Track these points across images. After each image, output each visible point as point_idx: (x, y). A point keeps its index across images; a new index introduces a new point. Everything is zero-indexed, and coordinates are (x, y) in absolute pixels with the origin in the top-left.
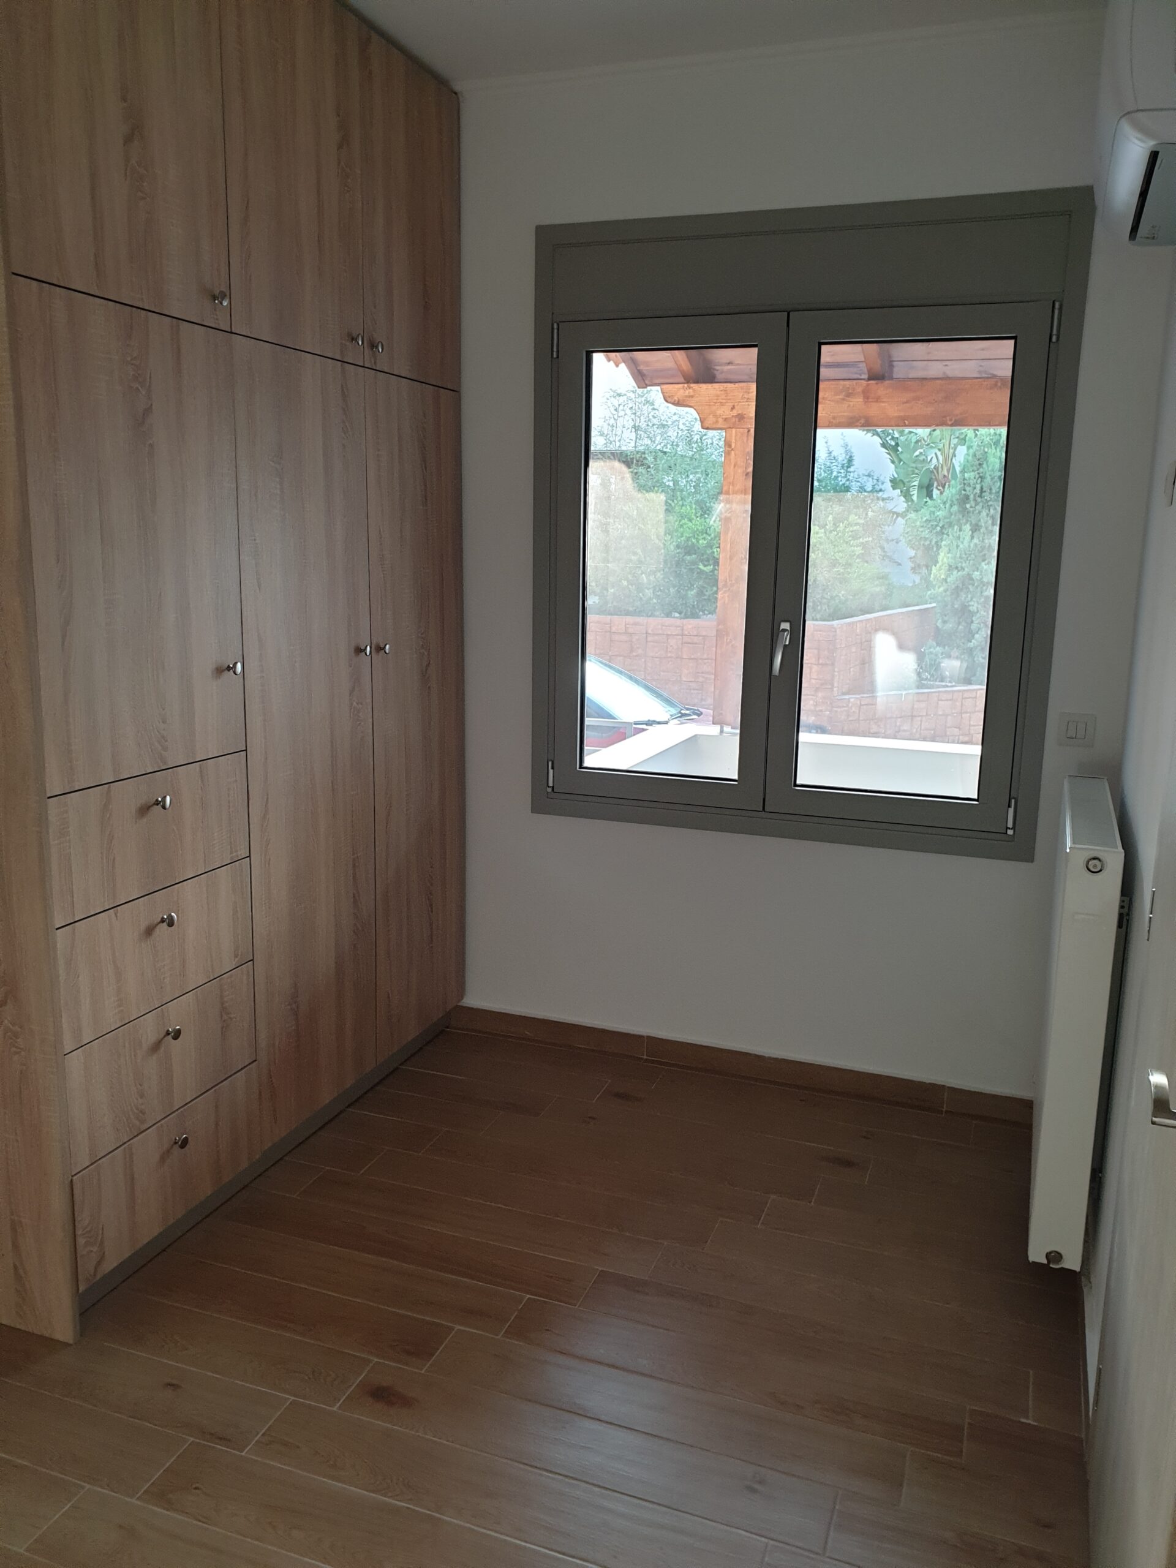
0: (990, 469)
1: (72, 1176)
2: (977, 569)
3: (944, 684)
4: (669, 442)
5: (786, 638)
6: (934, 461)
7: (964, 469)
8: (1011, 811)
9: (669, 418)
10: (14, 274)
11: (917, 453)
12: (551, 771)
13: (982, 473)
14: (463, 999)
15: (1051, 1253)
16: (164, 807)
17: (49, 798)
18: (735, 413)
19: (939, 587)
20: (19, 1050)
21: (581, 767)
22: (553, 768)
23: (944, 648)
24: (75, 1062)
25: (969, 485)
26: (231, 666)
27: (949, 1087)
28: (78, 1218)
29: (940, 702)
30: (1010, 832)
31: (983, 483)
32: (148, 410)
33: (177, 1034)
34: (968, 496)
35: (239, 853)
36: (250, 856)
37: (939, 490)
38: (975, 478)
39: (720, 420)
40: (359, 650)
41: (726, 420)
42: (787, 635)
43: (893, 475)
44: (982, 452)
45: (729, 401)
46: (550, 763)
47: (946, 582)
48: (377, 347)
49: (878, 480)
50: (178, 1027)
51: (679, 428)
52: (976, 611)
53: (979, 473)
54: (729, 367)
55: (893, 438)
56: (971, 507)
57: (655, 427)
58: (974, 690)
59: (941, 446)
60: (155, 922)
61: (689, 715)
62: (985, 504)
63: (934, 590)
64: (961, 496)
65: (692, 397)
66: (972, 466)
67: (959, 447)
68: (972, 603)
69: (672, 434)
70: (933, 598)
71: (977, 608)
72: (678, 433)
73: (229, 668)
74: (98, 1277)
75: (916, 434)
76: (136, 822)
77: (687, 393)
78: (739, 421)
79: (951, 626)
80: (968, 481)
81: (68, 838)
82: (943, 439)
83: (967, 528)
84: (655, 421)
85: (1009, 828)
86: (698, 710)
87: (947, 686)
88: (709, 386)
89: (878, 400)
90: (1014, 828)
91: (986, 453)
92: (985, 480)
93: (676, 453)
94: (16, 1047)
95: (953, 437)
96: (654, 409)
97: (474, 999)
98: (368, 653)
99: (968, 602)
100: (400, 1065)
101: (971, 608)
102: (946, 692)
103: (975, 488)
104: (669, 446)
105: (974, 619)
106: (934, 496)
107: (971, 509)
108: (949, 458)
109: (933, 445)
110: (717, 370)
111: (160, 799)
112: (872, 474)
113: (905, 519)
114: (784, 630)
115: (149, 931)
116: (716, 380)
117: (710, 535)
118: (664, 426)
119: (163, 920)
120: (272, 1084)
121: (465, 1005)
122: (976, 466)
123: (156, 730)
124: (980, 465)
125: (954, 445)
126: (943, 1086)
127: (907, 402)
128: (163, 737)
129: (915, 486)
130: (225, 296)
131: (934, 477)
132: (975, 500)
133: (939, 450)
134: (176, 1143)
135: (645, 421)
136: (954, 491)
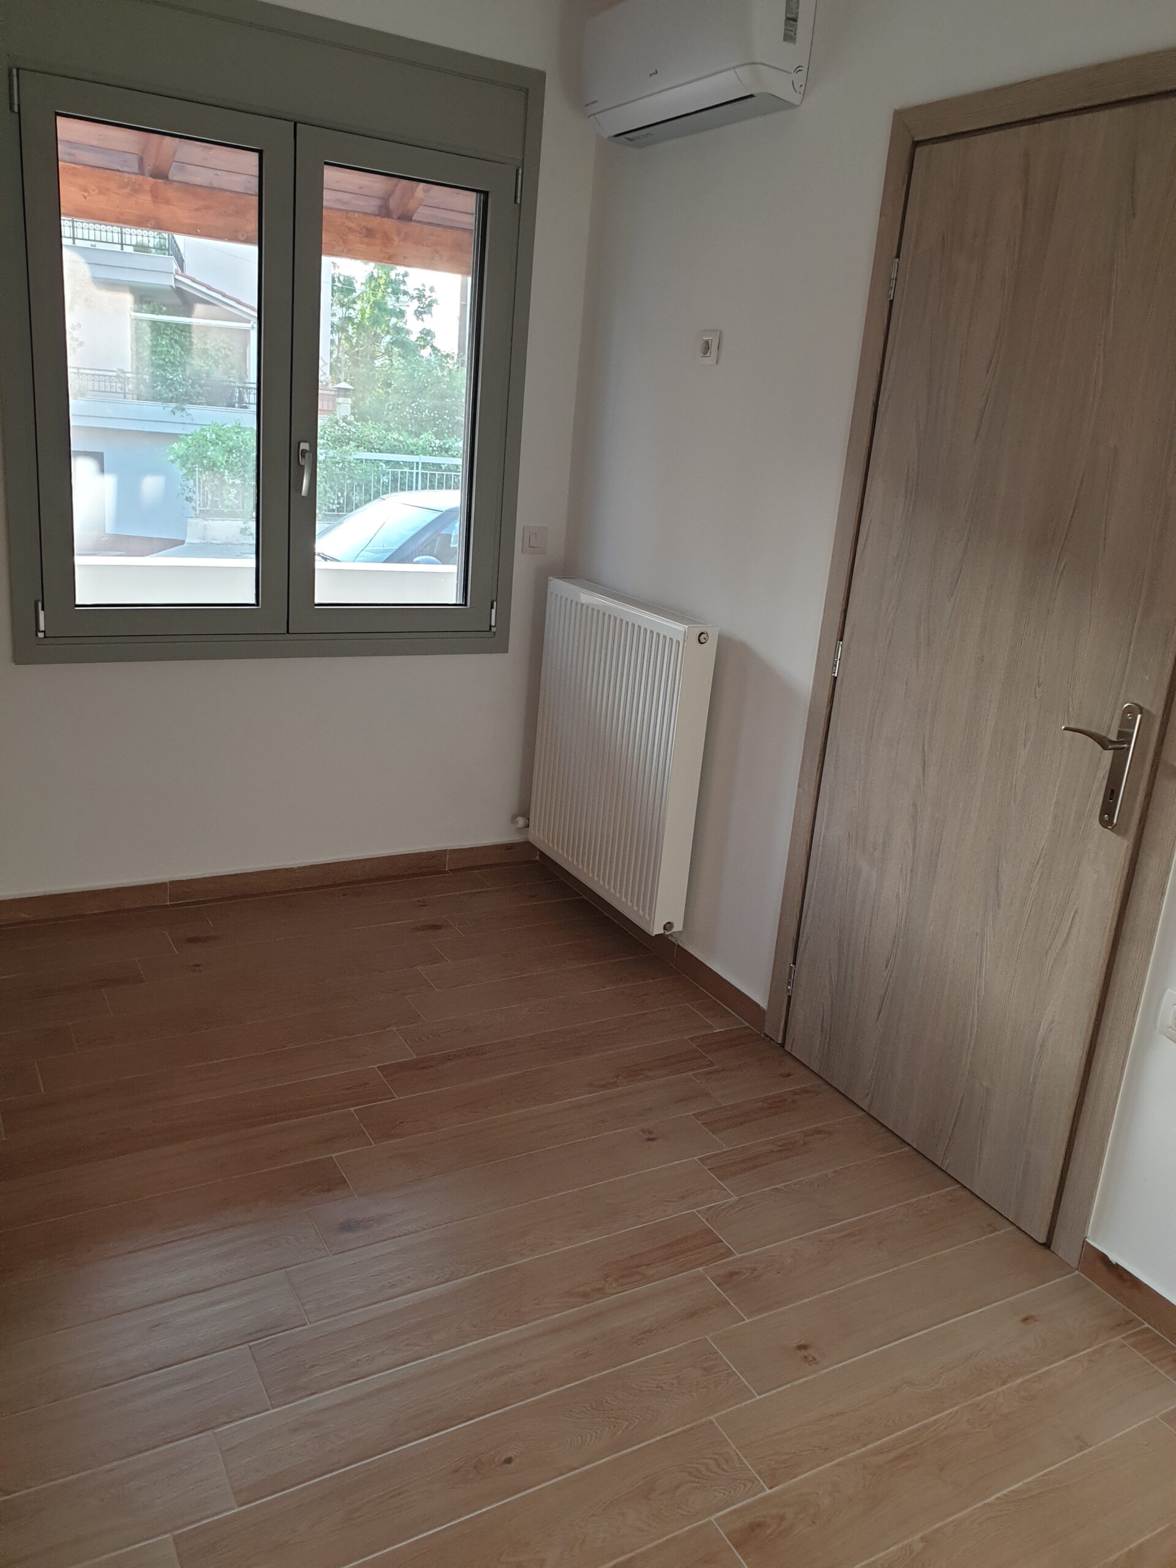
21: (78, 605)
42: (309, 456)
46: (40, 604)
114: (305, 451)
127: (197, 209)
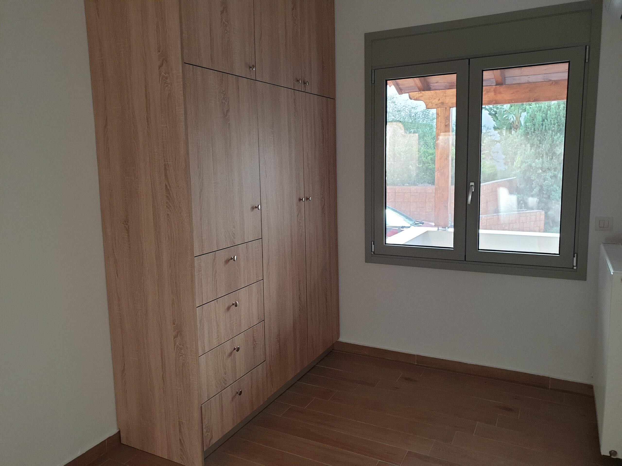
0: (538, 121)
1: (202, 405)
2: (534, 162)
3: (522, 210)
4: (402, 117)
5: (473, 189)
6: (512, 119)
7: (526, 122)
8: (575, 259)
9: (402, 108)
10: (185, 63)
11: (505, 116)
12: (373, 246)
13: (534, 123)
14: (339, 338)
15: (612, 451)
16: (234, 260)
17: (195, 257)
18: (440, 102)
19: (517, 170)
20: (182, 355)
21: (385, 244)
22: (374, 244)
23: (521, 195)
24: (203, 360)
25: (529, 128)
26: (257, 206)
27: (551, 378)
28: (203, 421)
29: (521, 217)
30: (575, 268)
31: (535, 127)
32: (228, 111)
33: (238, 349)
34: (529, 132)
35: (259, 278)
36: (263, 279)
37: (514, 131)
38: (531, 125)
39: (434, 105)
40: (300, 200)
41: (436, 104)
42: (473, 188)
43: (494, 125)
44: (534, 114)
45: (437, 97)
46: (373, 242)
47: (520, 168)
48: (306, 83)
49: (488, 128)
50: (238, 347)
51: (405, 112)
52: (534, 179)
53: (533, 123)
54: (436, 84)
55: (494, 111)
56: (530, 137)
57: (396, 111)
58: (535, 212)
59: (515, 113)
60: (231, 305)
61: (418, 224)
62: (536, 135)
63: (515, 171)
64: (525, 133)
65: (422, 96)
66: (529, 120)
67: (523, 113)
68: (532, 176)
69: (403, 114)
70: (515, 175)
71: (535, 178)
72: (405, 113)
73: (256, 207)
74: (211, 445)
75: (504, 109)
76: (224, 266)
77: (420, 95)
78: (442, 105)
79: (523, 186)
80: (528, 127)
81: (201, 272)
82: (515, 110)
83: (529, 145)
84: (396, 109)
85: (575, 266)
86: (422, 222)
87: (524, 211)
88: (429, 92)
89: (500, 93)
90: (576, 266)
91: (536, 114)
92: (536, 126)
93: (405, 121)
94: (181, 353)
95: (519, 109)
96: (395, 105)
97: (343, 339)
98: (304, 201)
99: (531, 176)
100: (316, 364)
101: (532, 178)
102: (523, 213)
103: (531, 129)
104: (402, 119)
105: (533, 183)
106: (513, 133)
107: (530, 138)
108: (518, 118)
109: (512, 113)
110: (432, 86)
111: (232, 257)
112: (485, 125)
113: (500, 143)
114: (472, 186)
115: (229, 308)
116: (431, 90)
117: (420, 153)
118: (399, 111)
119: (233, 304)
120: (271, 370)
121: (340, 341)
122: (531, 120)
123: (231, 231)
124: (533, 119)
125: (520, 112)
126: (549, 377)
127: (513, 93)
128: (234, 234)
129: (504, 129)
130: (254, 67)
131: (512, 126)
132: (531, 134)
133: (514, 115)
134: (237, 393)
135: (392, 110)
136: (522, 131)
